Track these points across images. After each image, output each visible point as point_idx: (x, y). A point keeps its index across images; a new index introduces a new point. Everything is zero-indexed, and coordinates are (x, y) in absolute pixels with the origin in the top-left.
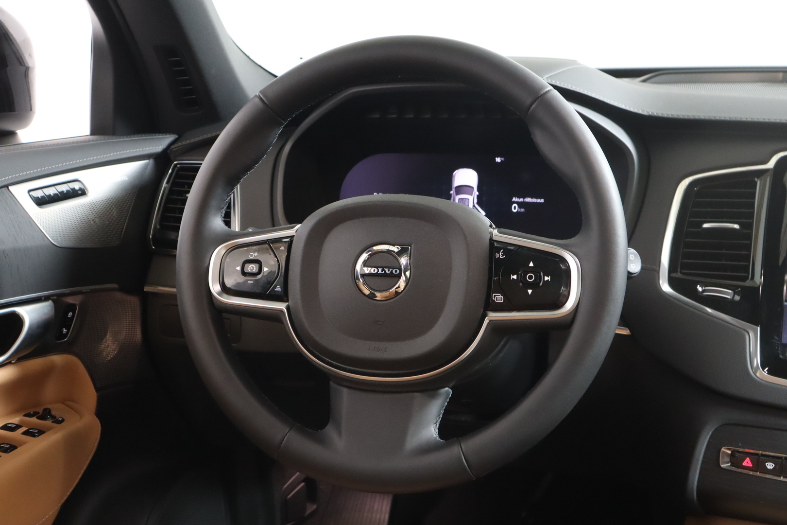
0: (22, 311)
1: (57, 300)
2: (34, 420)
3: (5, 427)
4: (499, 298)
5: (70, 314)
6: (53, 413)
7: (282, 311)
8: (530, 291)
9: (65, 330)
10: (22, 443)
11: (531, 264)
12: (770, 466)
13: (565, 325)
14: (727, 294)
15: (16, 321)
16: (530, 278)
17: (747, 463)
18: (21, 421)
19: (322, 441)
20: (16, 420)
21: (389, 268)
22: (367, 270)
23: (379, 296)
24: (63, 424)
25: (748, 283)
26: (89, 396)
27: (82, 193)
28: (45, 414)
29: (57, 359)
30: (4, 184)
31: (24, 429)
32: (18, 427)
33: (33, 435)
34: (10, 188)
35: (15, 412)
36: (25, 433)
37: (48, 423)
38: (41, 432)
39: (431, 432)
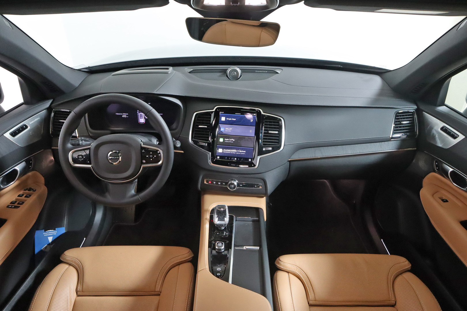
0: (16, 168)
1: (26, 161)
2: (27, 191)
3: (19, 196)
4: (144, 161)
5: (31, 162)
6: (32, 188)
7: (90, 167)
8: (151, 159)
9: (30, 166)
10: (26, 200)
11: (151, 153)
12: (214, 183)
13: (160, 167)
14: (204, 144)
15: (16, 171)
16: (151, 156)
17: (210, 182)
18: (23, 193)
19: (105, 197)
20: (21, 193)
21: (116, 157)
22: (110, 158)
23: (114, 164)
24: (36, 191)
25: (208, 142)
26: (42, 179)
27: (27, 127)
28: (30, 189)
29: (30, 174)
30: (1, 134)
31: (25, 195)
32: (23, 195)
33: (28, 197)
34: (4, 135)
35: (21, 190)
36: (26, 197)
37: (31, 192)
38: (30, 196)
39: (133, 192)
